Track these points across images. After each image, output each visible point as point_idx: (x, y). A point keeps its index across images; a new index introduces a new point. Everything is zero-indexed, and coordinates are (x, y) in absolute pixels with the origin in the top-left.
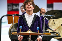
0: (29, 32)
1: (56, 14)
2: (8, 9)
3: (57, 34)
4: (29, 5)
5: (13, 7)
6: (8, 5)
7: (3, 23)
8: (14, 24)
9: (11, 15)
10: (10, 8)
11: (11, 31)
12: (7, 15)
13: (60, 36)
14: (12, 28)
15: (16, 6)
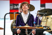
0: (27, 26)
1: (48, 12)
2: (10, 8)
3: (48, 28)
4: (25, 6)
5: (14, 7)
6: (10, 5)
7: (6, 19)
8: (15, 20)
9: (13, 13)
10: (12, 7)
11: (12, 26)
12: (10, 13)
13: (51, 30)
14: (13, 23)
15: (17, 6)
